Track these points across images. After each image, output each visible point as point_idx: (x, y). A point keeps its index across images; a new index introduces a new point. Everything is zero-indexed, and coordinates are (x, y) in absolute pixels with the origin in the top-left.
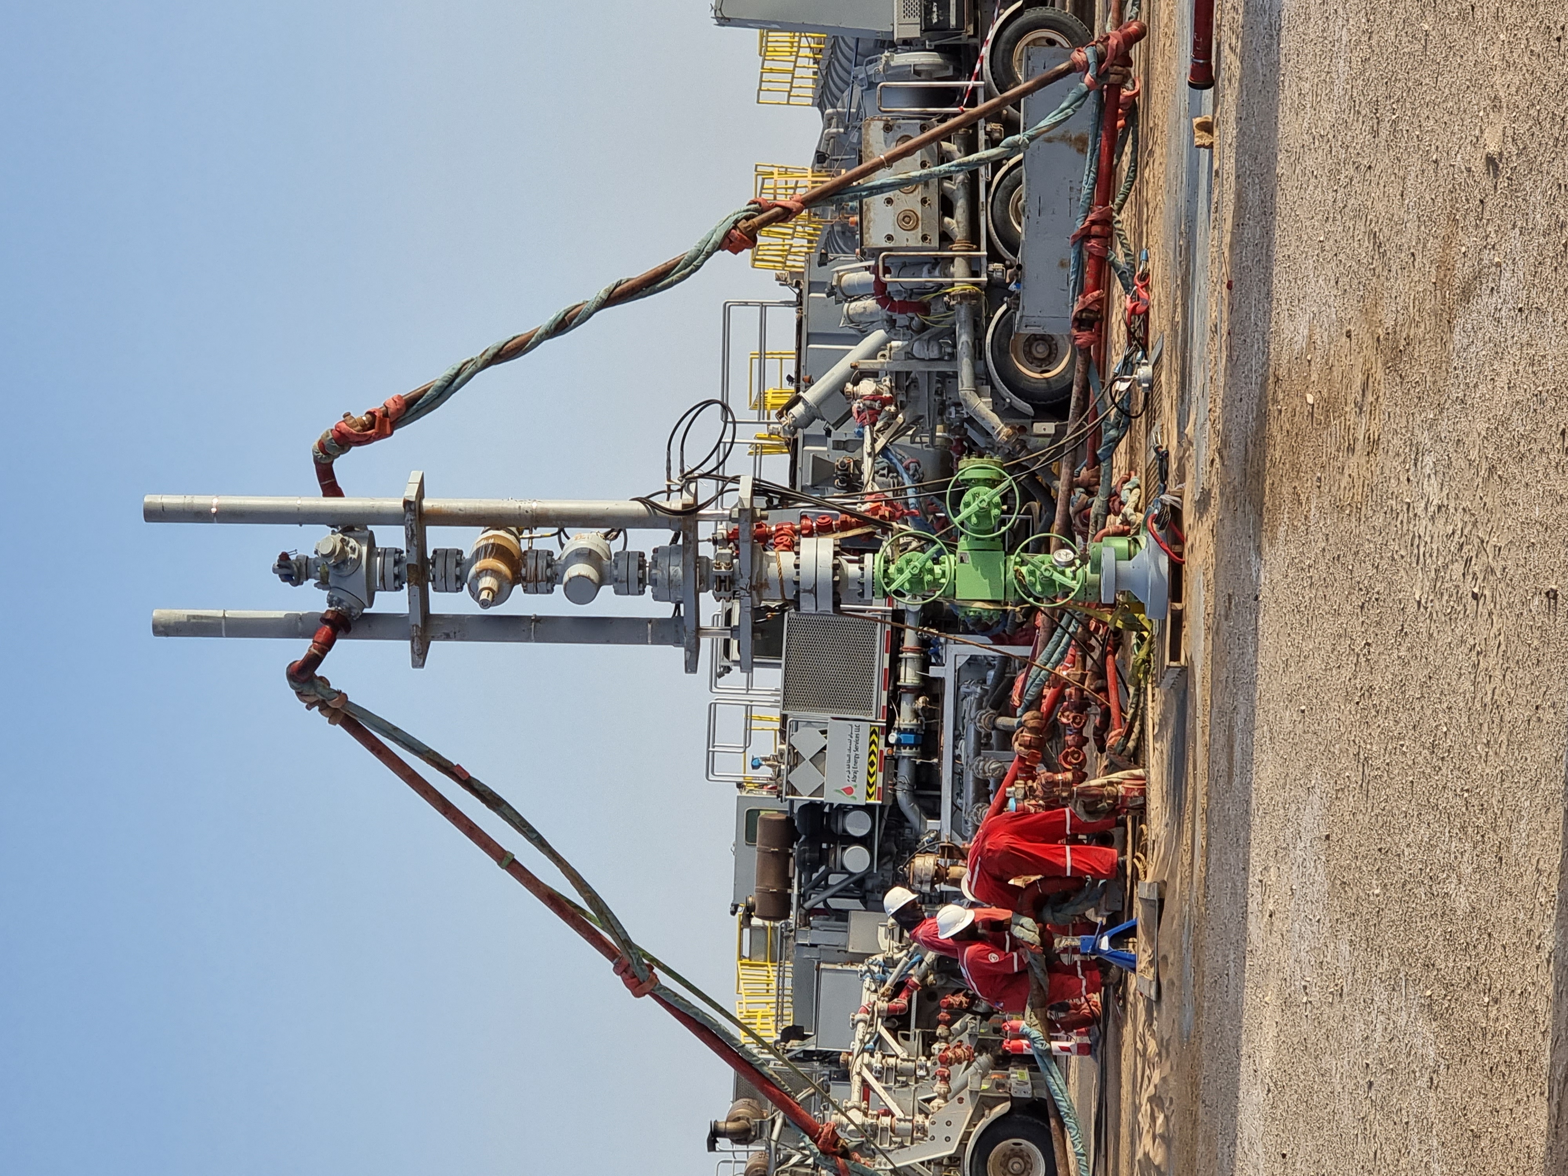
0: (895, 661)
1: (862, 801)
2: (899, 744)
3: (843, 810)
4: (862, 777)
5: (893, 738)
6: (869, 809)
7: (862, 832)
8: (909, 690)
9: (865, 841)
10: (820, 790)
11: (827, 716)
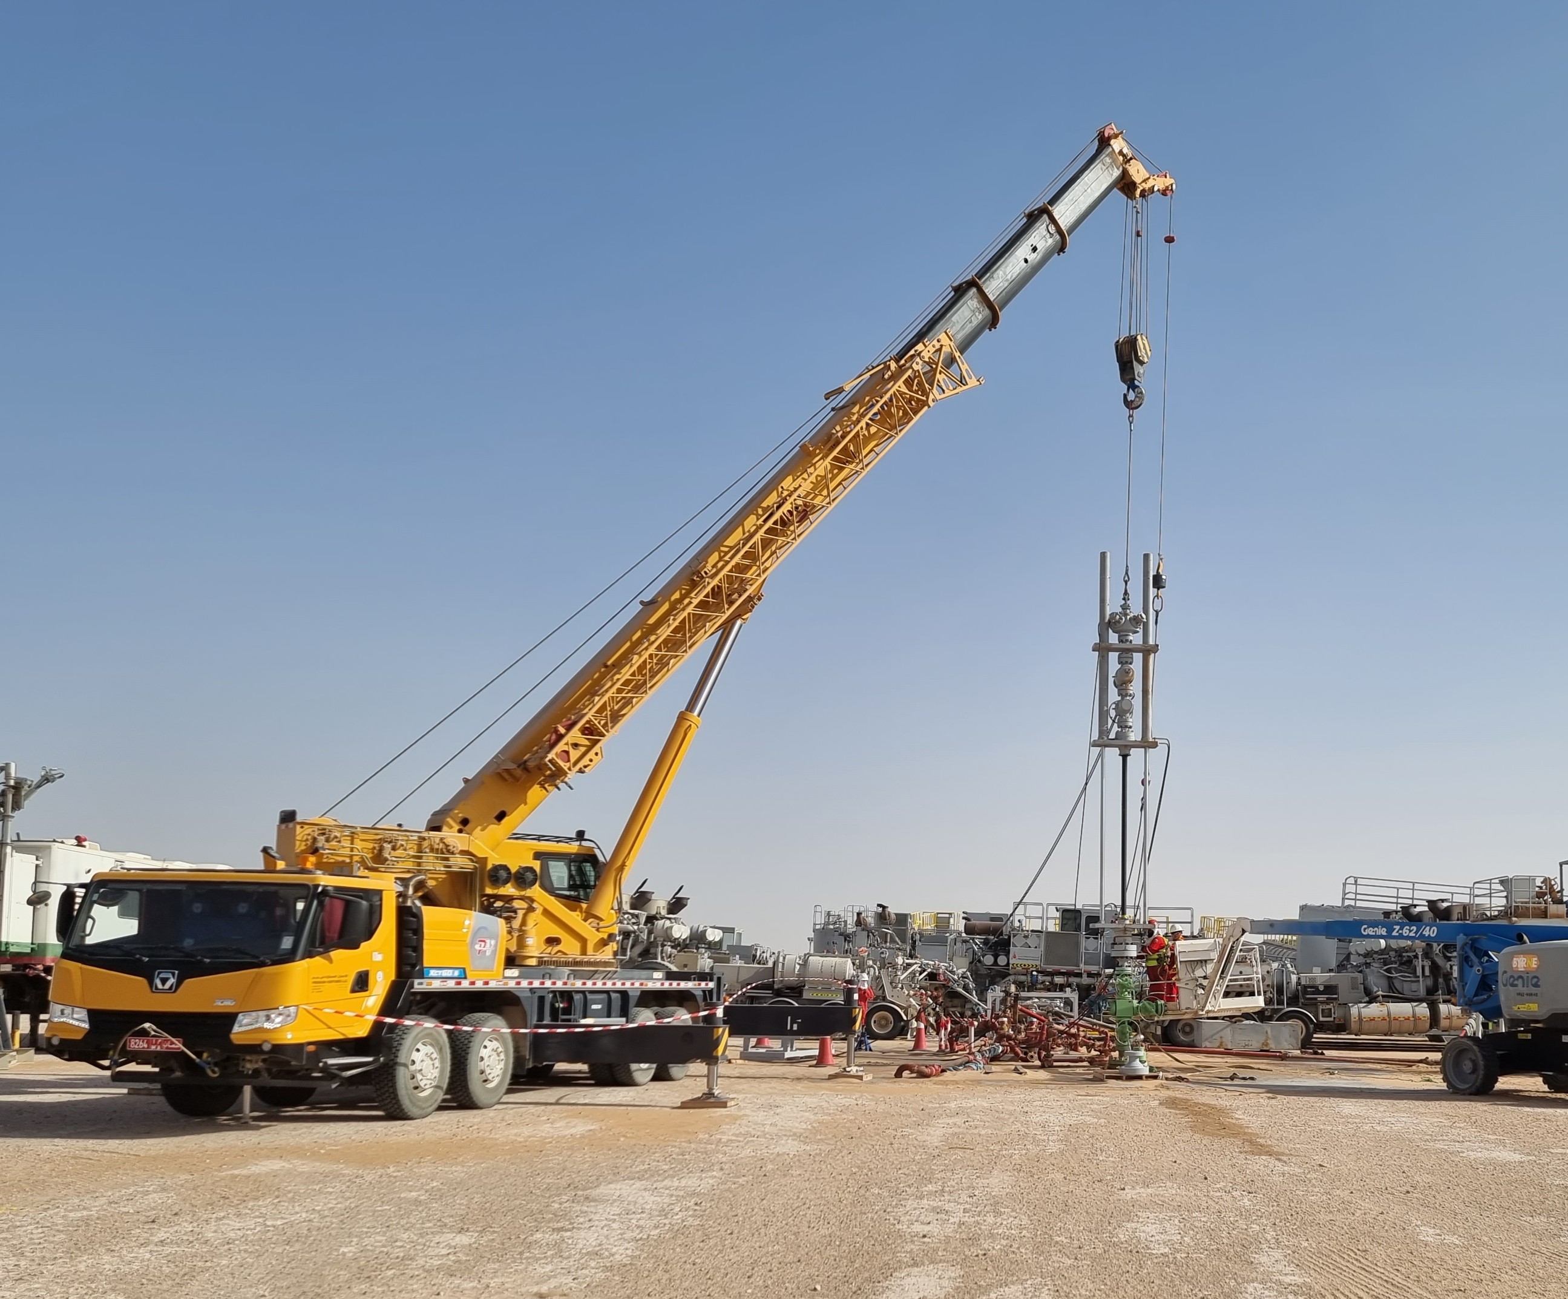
0: (1063, 974)
1: (1011, 962)
2: (1032, 975)
3: (1007, 954)
4: (1020, 962)
5: (1034, 973)
6: (1008, 964)
7: (1000, 963)
8: (1052, 979)
9: (996, 963)
10: (1015, 946)
11: (1042, 948)
